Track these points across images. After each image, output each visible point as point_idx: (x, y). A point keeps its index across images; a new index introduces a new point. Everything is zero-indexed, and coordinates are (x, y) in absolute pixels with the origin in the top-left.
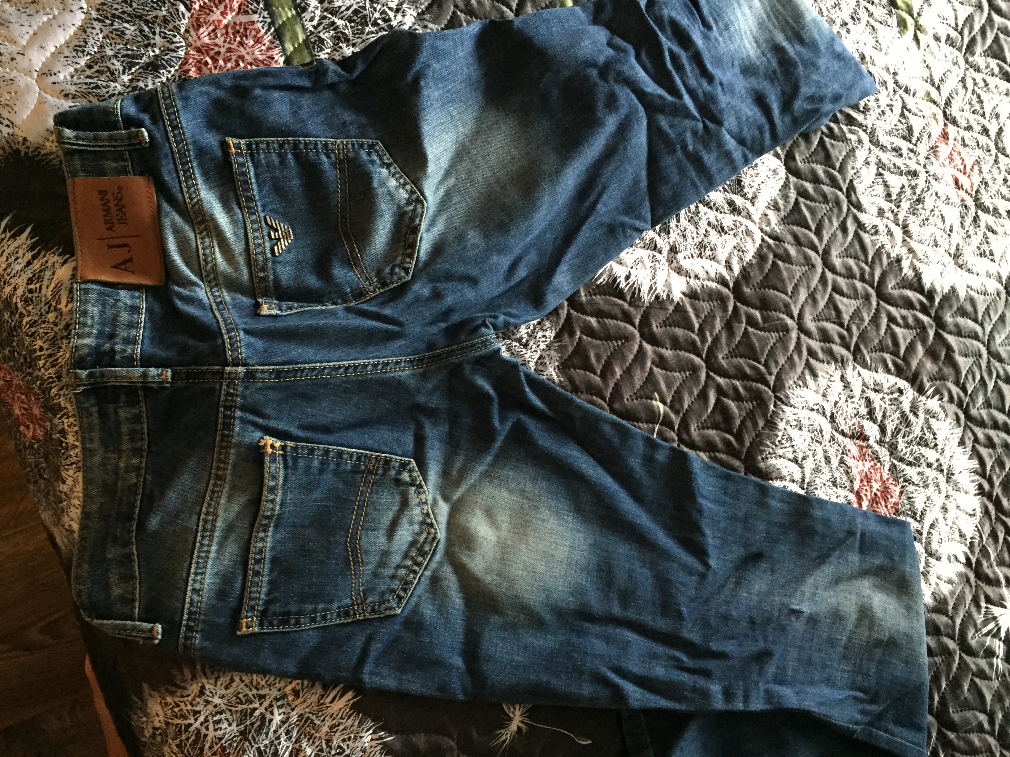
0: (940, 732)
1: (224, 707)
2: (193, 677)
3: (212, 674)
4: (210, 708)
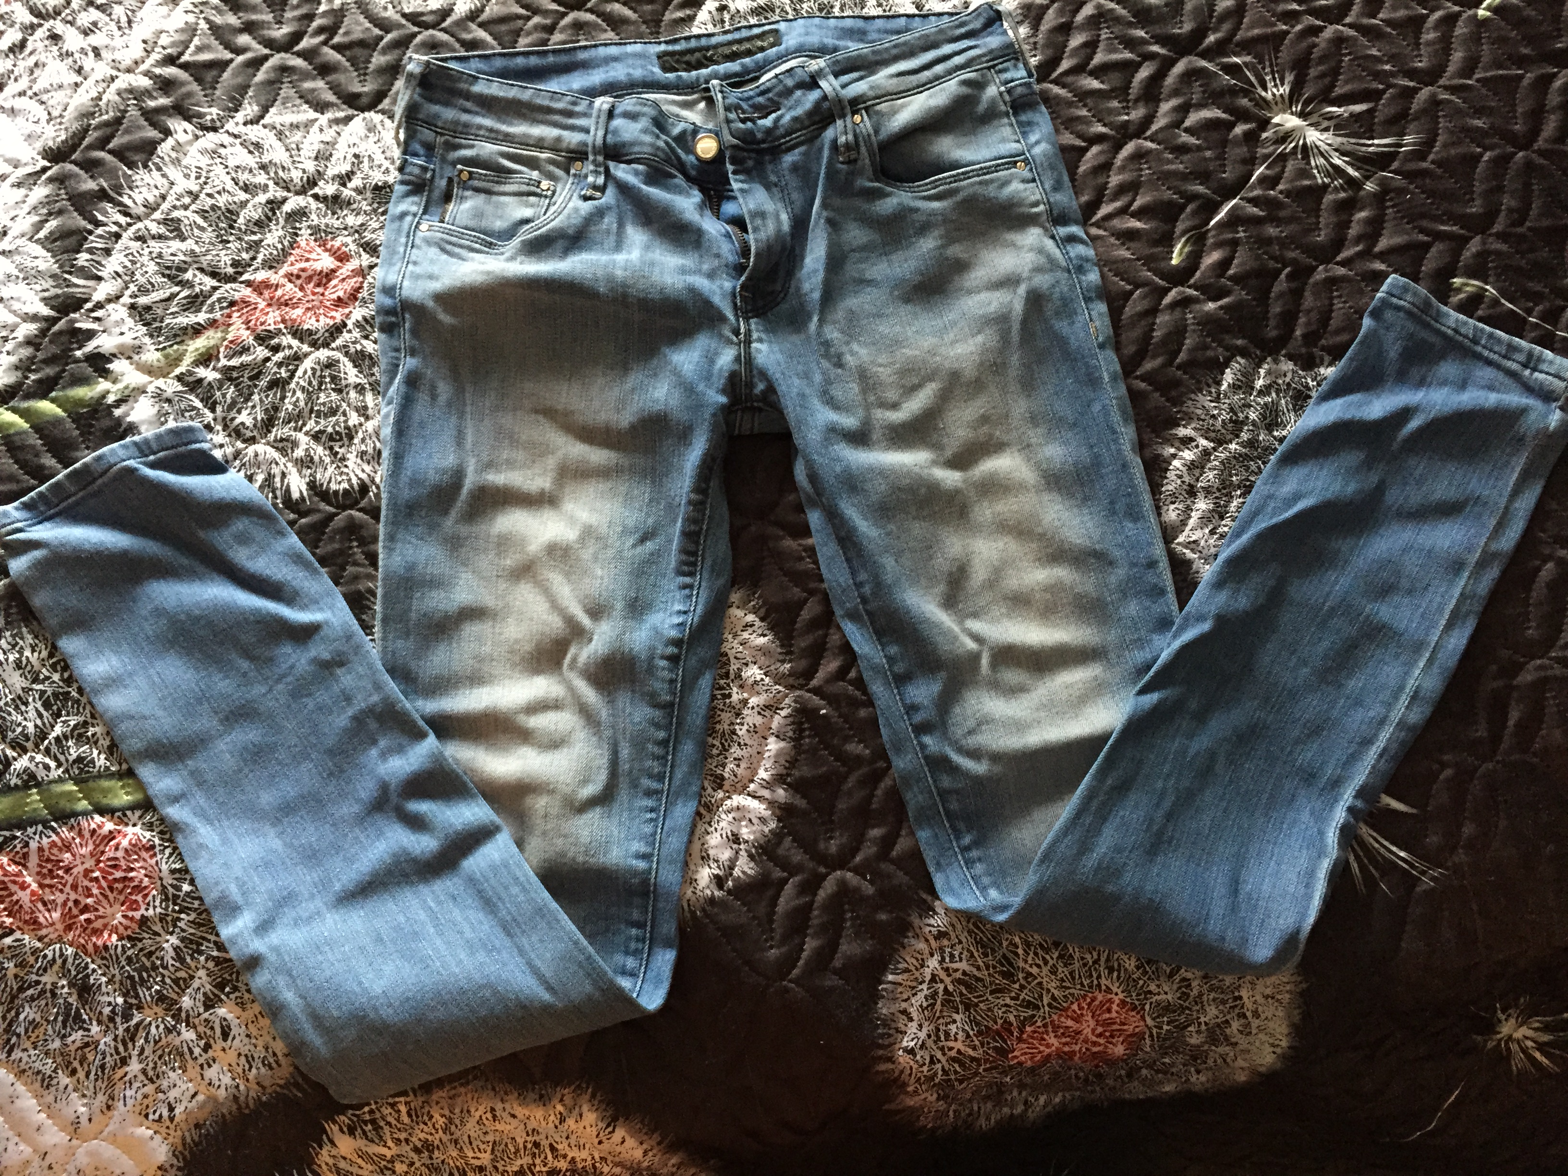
0: (1203, 55)
1: (932, 1027)
2: (891, 1060)
3: (890, 1036)
4: (930, 1043)
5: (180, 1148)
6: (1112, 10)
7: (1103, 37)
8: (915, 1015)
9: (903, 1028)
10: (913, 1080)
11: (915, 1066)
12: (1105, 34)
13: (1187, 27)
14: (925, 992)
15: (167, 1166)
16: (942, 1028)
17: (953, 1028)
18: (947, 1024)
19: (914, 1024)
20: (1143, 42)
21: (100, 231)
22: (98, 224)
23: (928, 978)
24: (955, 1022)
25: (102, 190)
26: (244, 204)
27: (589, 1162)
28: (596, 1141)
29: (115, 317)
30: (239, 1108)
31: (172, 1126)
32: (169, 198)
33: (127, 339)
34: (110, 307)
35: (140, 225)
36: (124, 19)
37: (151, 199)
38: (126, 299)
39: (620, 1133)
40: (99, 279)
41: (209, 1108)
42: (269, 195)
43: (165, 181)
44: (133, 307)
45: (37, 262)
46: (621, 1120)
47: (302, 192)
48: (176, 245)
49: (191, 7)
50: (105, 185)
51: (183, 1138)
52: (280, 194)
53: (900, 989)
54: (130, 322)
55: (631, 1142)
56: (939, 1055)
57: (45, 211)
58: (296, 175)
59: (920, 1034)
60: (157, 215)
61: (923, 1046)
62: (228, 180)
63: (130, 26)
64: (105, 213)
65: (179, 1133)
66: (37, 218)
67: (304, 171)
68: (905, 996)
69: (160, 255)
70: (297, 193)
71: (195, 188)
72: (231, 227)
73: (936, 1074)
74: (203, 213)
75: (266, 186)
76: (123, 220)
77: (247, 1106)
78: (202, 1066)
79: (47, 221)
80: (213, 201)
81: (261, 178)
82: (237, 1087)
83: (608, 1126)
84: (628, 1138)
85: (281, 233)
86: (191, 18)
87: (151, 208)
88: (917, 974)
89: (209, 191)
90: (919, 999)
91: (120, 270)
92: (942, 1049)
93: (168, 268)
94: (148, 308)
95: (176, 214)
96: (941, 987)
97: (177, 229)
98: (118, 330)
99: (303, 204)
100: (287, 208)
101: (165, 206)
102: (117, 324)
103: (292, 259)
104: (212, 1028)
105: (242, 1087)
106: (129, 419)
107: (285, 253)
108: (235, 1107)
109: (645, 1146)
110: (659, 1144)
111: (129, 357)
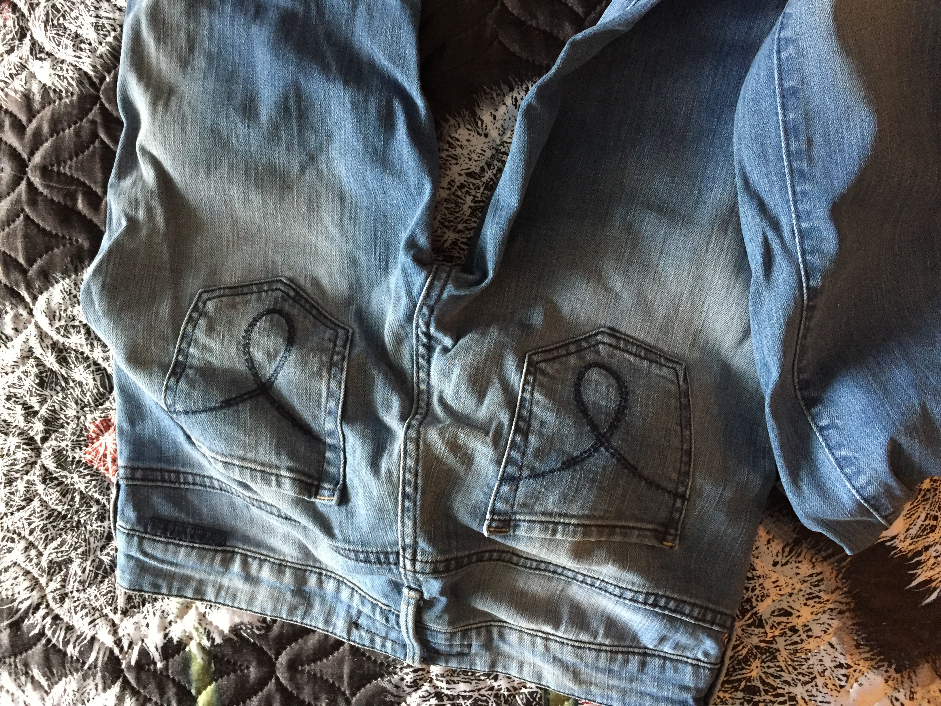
5: (873, 663)
15: (886, 675)
21: (49, 633)
22: (42, 634)
25: (11, 626)
26: (43, 503)
29: (131, 630)
30: (849, 610)
31: (855, 667)
32: (29, 568)
33: (155, 622)
34: (121, 633)
35: (50, 597)
37: (27, 584)
38: (117, 618)
40: (93, 639)
41: (843, 635)
42: (37, 480)
43: (12, 570)
44: (125, 613)
45: (70, 691)
47: (38, 451)
48: (74, 567)
50: (6, 623)
51: (866, 659)
52: (37, 470)
54: (138, 617)
57: (23, 678)
58: (20, 455)
60: (43, 581)
62: (18, 515)
64: (33, 626)
65: (861, 662)
66: (29, 685)
67: (18, 447)
69: (82, 583)
70: (39, 456)
71: (23, 544)
72: (64, 517)
74: (47, 541)
75: (28, 482)
76: (42, 611)
77: (848, 604)
78: (809, 637)
79: (33, 677)
80: (38, 530)
81: (21, 485)
82: (832, 610)
85: (75, 475)
87: (35, 584)
89: (27, 532)
91: (89, 619)
94: (129, 599)
95: (44, 563)
97: (59, 564)
98: (144, 629)
99: (50, 452)
100: (51, 466)
101: (35, 572)
102: (138, 628)
103: (102, 469)
104: (779, 623)
105: (832, 606)
106: (226, 631)
107: (96, 474)
108: (847, 614)
111: (170, 623)
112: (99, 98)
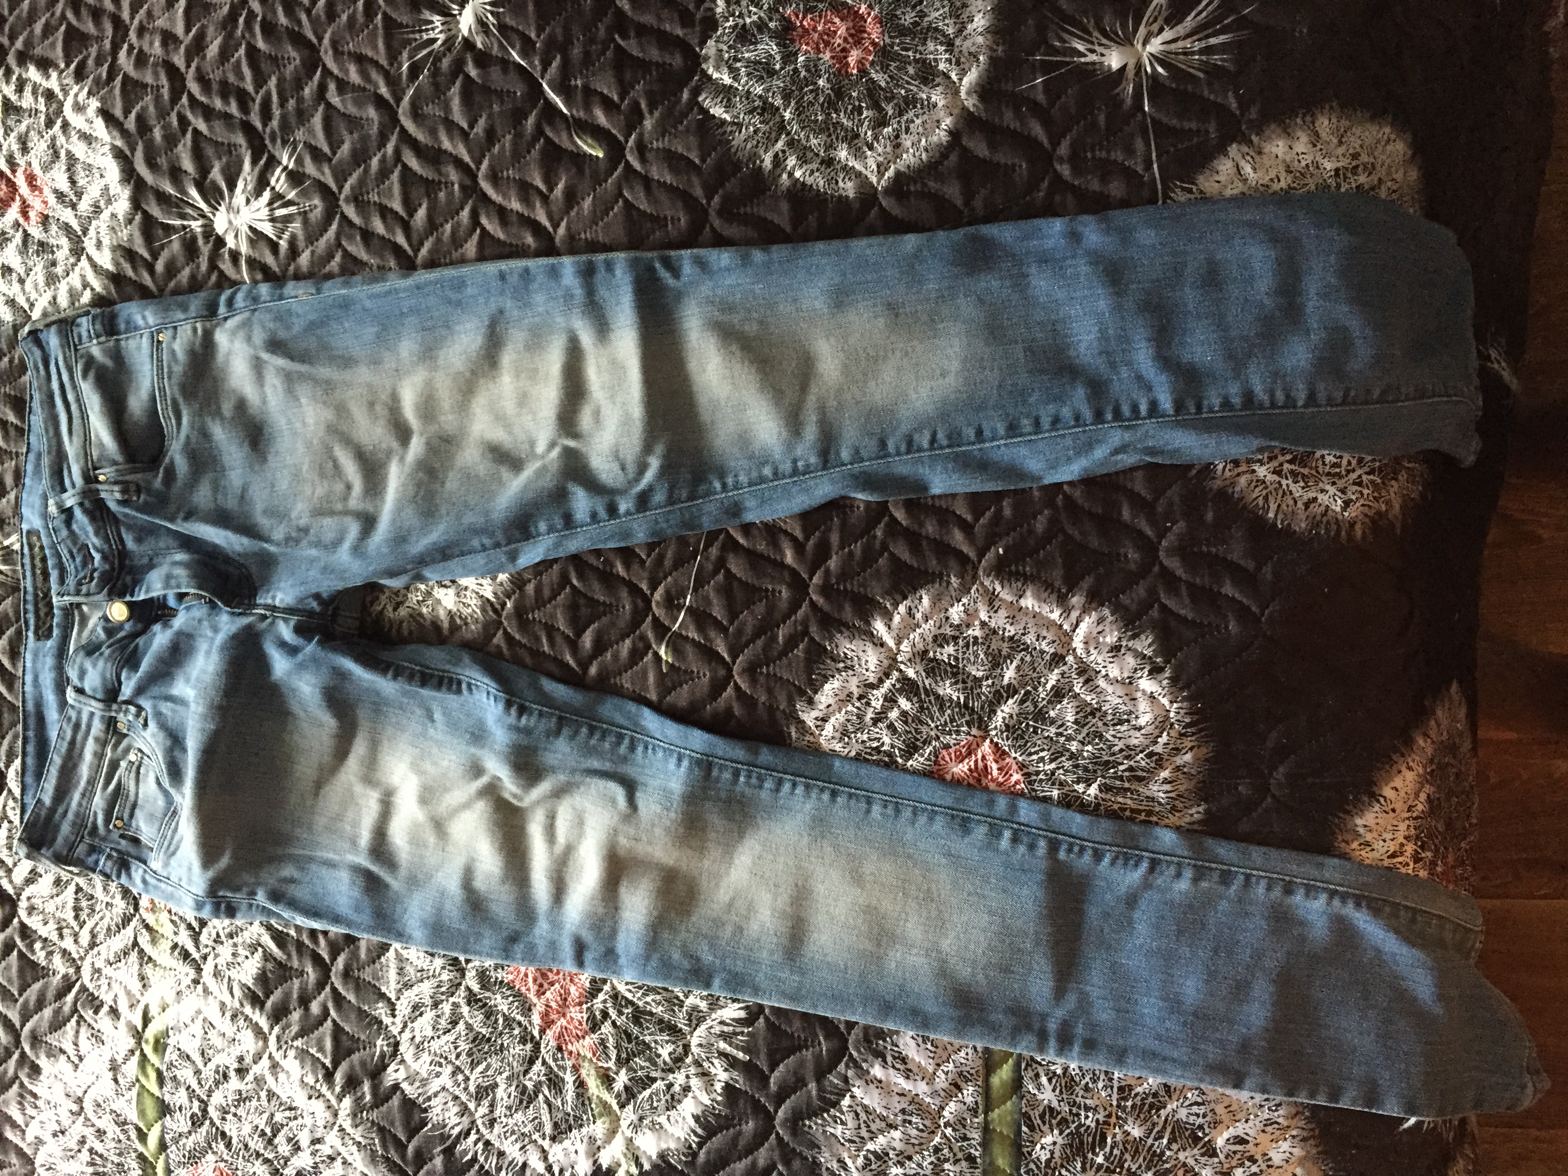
1: (1324, 478)
2: (1352, 524)
3: (1328, 522)
4: (1341, 483)
6: (352, 188)
7: (376, 199)
8: (1311, 495)
9: (1323, 508)
10: (1376, 505)
11: (1362, 502)
12: (374, 197)
13: (372, 112)
14: (1290, 481)
16: (1327, 469)
17: (1329, 459)
18: (1324, 464)
19: (1320, 497)
20: (383, 160)
21: (481, 1159)
22: (474, 1160)
23: (1276, 478)
24: (1323, 457)
25: (444, 1152)
26: (469, 1027)
27: (1411, 823)
28: (1392, 814)
29: (561, 1156)
30: (1313, 1137)
32: (457, 1093)
33: (582, 1148)
34: (551, 1159)
35: (479, 1122)
36: (287, 1114)
37: (456, 1109)
38: (546, 1144)
39: (1388, 792)
40: (525, 1165)
41: (1309, 1165)
42: (462, 1002)
43: (441, 1095)
44: (553, 1139)
46: (1375, 789)
47: (462, 972)
48: (500, 1092)
49: (281, 1052)
50: (439, 1149)
52: (462, 992)
53: (1284, 507)
54: (567, 1143)
55: (1398, 782)
56: (1353, 476)
58: (445, 976)
59: (1331, 493)
60: (472, 1106)
61: (1343, 491)
62: (445, 1038)
63: (295, 1109)
64: (465, 1152)
67: (443, 968)
68: (1291, 502)
69: (509, 1108)
70: (463, 976)
71: (449, 1069)
72: (489, 1040)
73: (1372, 482)
74: (473, 1065)
75: (454, 1004)
76: (473, 1137)
77: (1312, 1130)
78: (1269, 1167)
80: (464, 1055)
81: (446, 1008)
82: (1293, 1137)
83: (1378, 801)
84: (1392, 784)
85: (498, 996)
86: (292, 1053)
87: (464, 1110)
88: (1271, 488)
89: (453, 1057)
90: (1297, 490)
91: (518, 1145)
92: (1348, 472)
93: (521, 1102)
94: (556, 1125)
95: (472, 1089)
96: (1286, 466)
97: (486, 1088)
98: (573, 1155)
99: (474, 973)
100: (476, 988)
101: (464, 1097)
102: (567, 1155)
103: (523, 989)
104: (1235, 1152)
105: (1294, 1133)
106: (654, 1157)
107: (518, 995)
108: (1312, 1142)
109: (1403, 769)
110: (1403, 755)
111: (599, 1148)
112: (501, 623)
